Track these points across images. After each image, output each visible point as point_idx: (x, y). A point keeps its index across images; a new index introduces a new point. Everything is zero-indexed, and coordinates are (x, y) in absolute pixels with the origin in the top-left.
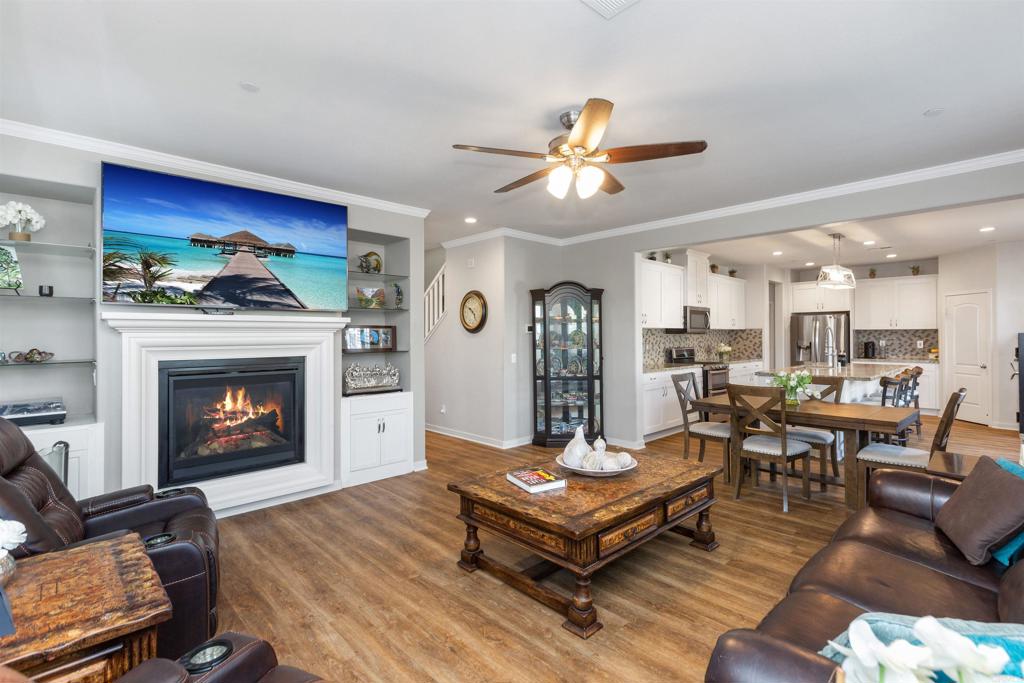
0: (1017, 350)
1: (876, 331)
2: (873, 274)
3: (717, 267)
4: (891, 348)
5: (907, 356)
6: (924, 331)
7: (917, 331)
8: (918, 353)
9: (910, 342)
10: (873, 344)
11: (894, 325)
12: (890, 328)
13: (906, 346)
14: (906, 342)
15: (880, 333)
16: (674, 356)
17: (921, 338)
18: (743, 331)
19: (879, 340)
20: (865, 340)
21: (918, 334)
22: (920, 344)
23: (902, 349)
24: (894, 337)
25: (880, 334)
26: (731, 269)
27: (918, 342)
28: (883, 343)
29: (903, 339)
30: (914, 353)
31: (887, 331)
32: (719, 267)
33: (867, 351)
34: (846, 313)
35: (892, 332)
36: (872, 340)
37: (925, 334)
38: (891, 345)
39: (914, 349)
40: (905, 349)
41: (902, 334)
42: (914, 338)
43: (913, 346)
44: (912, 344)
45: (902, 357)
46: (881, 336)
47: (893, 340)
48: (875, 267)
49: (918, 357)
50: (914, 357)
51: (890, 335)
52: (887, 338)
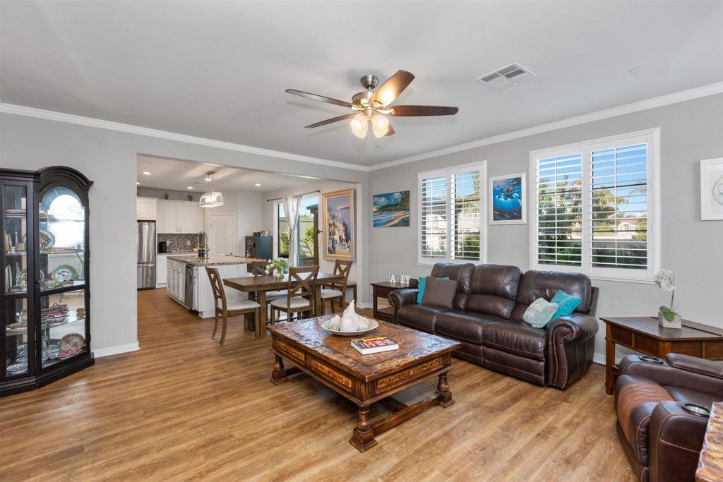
2: (166, 197)
4: (173, 246)
5: (182, 249)
6: (191, 235)
7: (187, 235)
8: (187, 248)
10: (165, 243)
12: (177, 233)
13: (181, 244)
14: (181, 242)
17: (189, 239)
19: (166, 240)
22: (189, 243)
23: (179, 246)
24: (175, 238)
25: (167, 236)
27: (188, 241)
29: (180, 240)
30: (185, 248)
33: (162, 248)
34: (154, 221)
35: (174, 235)
36: (162, 240)
37: (191, 237)
38: (173, 244)
39: (185, 246)
40: (181, 246)
41: (179, 237)
42: (185, 239)
43: (185, 244)
44: (184, 242)
45: (179, 251)
46: (168, 238)
47: (174, 240)
48: (168, 193)
49: (187, 251)
50: (185, 251)
51: (173, 237)
52: (170, 239)
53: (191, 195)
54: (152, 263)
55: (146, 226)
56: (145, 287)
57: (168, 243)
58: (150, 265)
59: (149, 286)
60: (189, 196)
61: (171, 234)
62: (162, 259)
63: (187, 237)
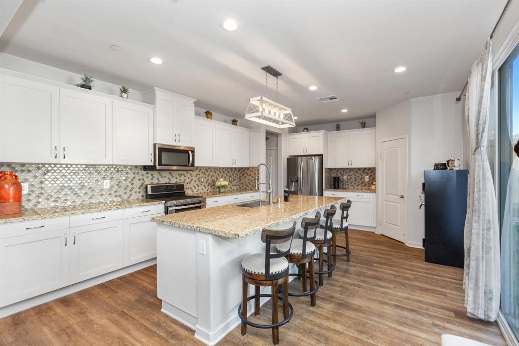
0: (424, 184)
1: (341, 169)
2: (338, 128)
3: (211, 114)
4: (350, 181)
5: (359, 187)
6: (368, 169)
7: (365, 169)
8: (365, 185)
9: (361, 177)
10: (338, 178)
11: (350, 164)
12: (348, 167)
13: (359, 179)
14: (359, 177)
15: (344, 169)
16: (150, 192)
17: (368, 174)
18: (248, 169)
19: (343, 175)
20: (334, 175)
21: (366, 171)
24: (352, 173)
25: (344, 171)
26: (233, 119)
27: (366, 177)
28: (345, 178)
29: (357, 175)
30: (363, 185)
31: (347, 169)
32: (213, 114)
35: (351, 169)
36: (339, 175)
37: (370, 171)
38: (350, 179)
39: (363, 182)
40: (358, 182)
41: (356, 171)
42: (363, 174)
43: (363, 179)
44: (362, 178)
45: (356, 188)
46: (344, 173)
47: (351, 175)
48: (339, 123)
49: (366, 187)
50: (363, 187)
51: (350, 172)
52: (347, 174)
53: (364, 121)
60: (362, 123)
63: (365, 172)
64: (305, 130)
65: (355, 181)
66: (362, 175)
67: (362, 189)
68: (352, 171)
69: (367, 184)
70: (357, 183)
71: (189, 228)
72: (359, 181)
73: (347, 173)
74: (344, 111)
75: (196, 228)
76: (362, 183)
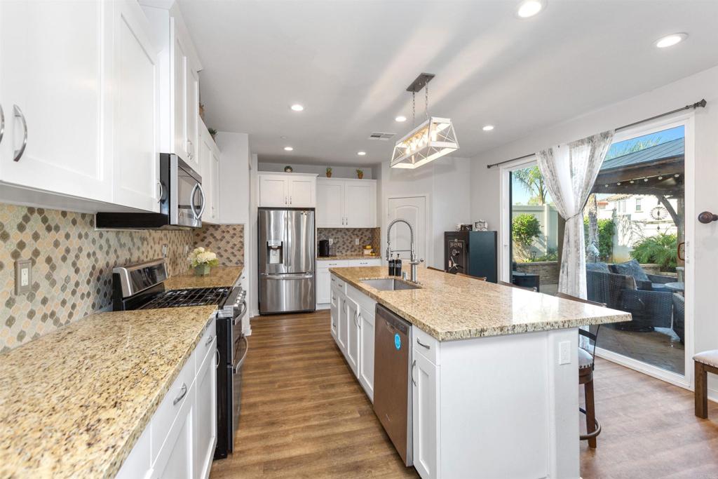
1: (326, 229)
2: (330, 173)
4: (338, 245)
5: (349, 253)
6: (360, 230)
7: (355, 229)
8: (356, 250)
9: (350, 239)
11: (345, 223)
12: (343, 227)
14: (347, 240)
17: (358, 236)
19: (328, 238)
22: (357, 242)
23: (345, 246)
24: (339, 235)
25: (329, 232)
27: (356, 240)
29: (346, 237)
30: (353, 250)
33: (323, 250)
34: (313, 209)
35: (338, 230)
36: (323, 238)
37: (360, 233)
38: (337, 243)
39: (353, 246)
40: (348, 246)
41: (345, 233)
42: (353, 236)
43: (352, 243)
44: (351, 241)
45: (345, 253)
46: (330, 235)
47: (338, 238)
48: (332, 167)
49: (355, 253)
50: (353, 253)
51: (336, 233)
52: (334, 237)
53: (361, 169)
54: (311, 273)
55: (304, 217)
56: (303, 309)
57: (331, 241)
58: (307, 277)
59: (308, 308)
60: (358, 171)
61: (334, 229)
62: (324, 266)
63: (355, 233)
64: (289, 170)
65: (343, 245)
66: (351, 238)
67: (352, 255)
68: (339, 233)
69: (357, 248)
70: (346, 248)
71: (548, 327)
72: (349, 244)
73: (332, 235)
74: (362, 153)
75: (561, 324)
76: (352, 248)
